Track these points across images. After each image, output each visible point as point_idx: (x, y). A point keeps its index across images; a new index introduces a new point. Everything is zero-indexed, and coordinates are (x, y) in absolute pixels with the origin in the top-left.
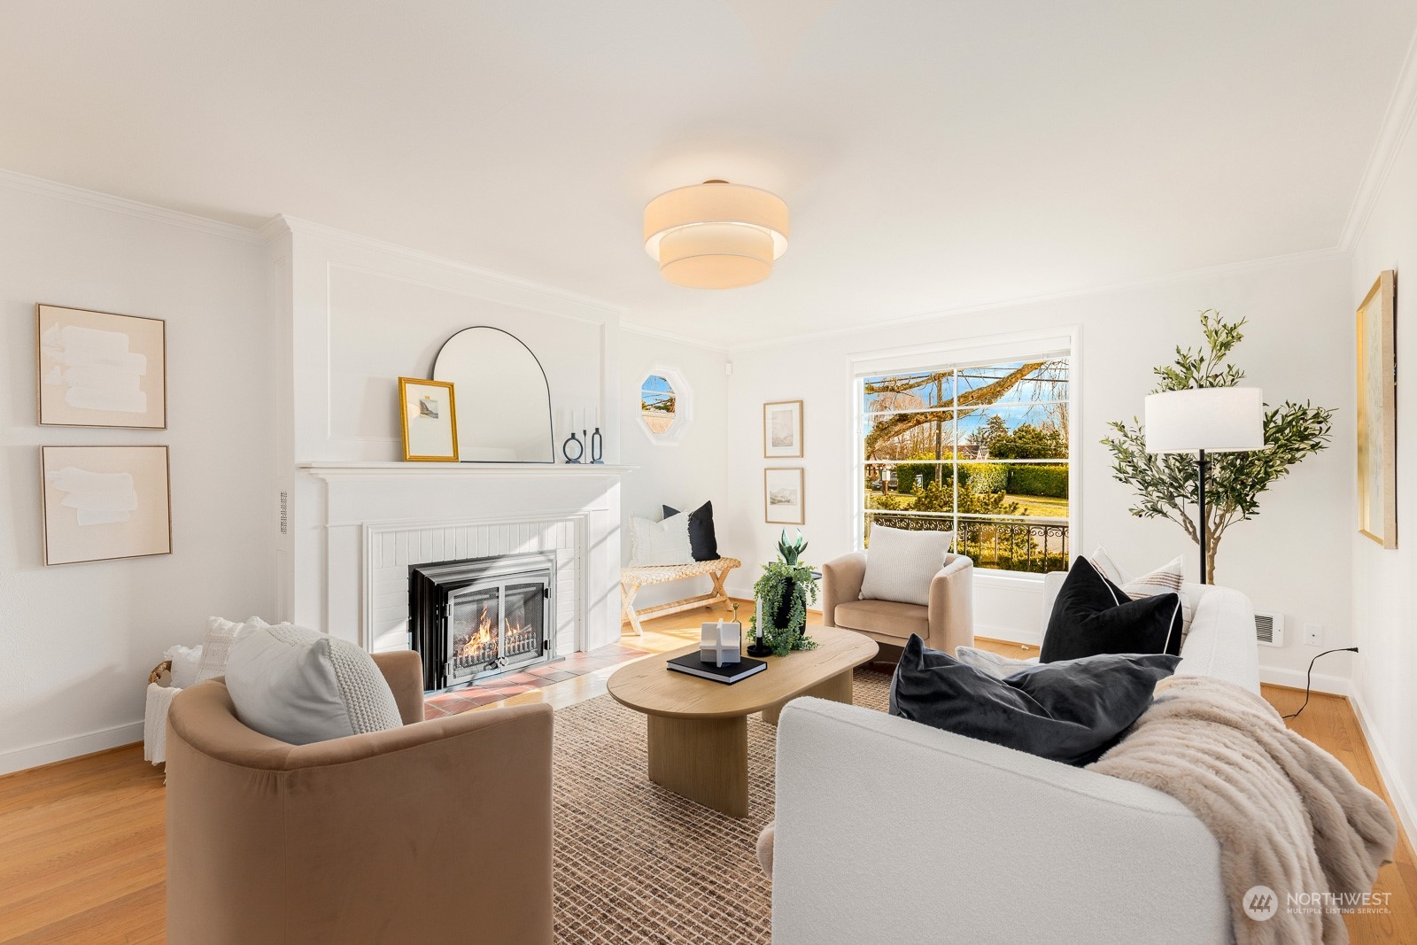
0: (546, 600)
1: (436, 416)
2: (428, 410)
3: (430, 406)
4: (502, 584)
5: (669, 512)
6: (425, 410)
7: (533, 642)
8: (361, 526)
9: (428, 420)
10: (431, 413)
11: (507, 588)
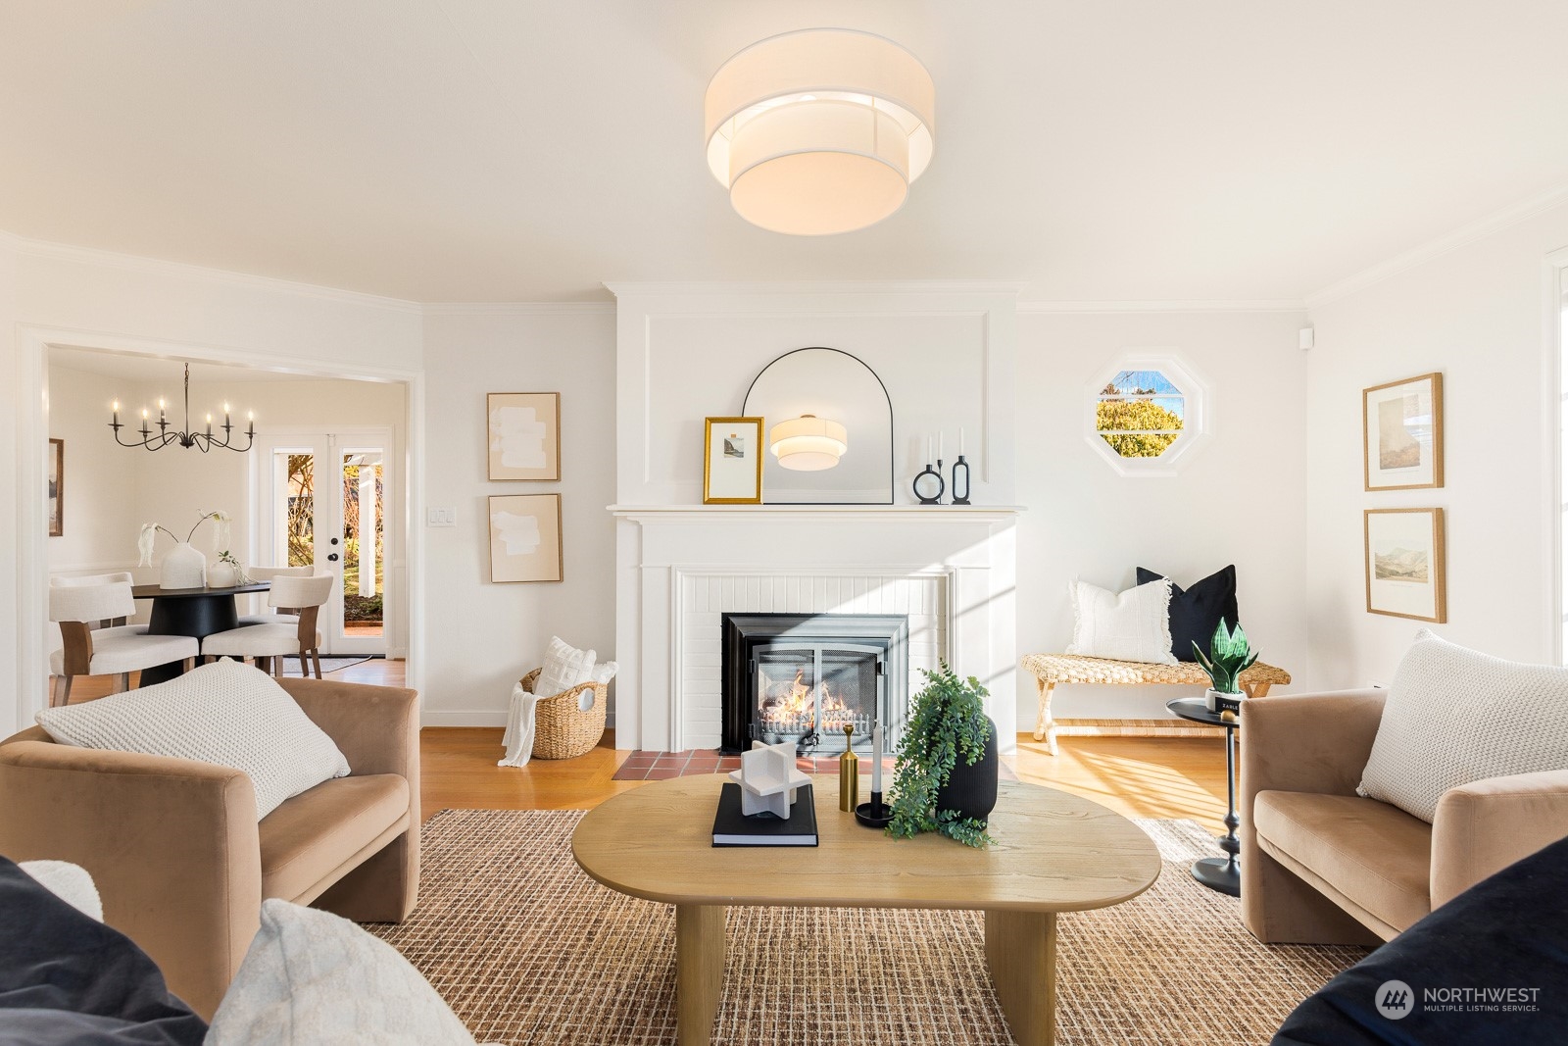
0: (880, 678)
1: (741, 455)
2: (733, 449)
3: (736, 445)
4: (819, 648)
5: (1145, 576)
6: (729, 449)
7: (864, 725)
8: (670, 568)
9: (733, 459)
10: (737, 452)
11: (825, 653)
